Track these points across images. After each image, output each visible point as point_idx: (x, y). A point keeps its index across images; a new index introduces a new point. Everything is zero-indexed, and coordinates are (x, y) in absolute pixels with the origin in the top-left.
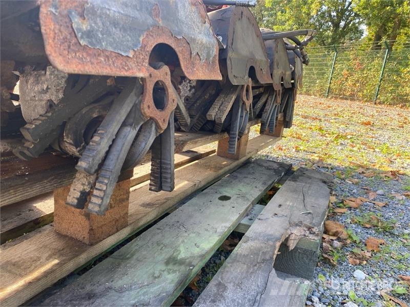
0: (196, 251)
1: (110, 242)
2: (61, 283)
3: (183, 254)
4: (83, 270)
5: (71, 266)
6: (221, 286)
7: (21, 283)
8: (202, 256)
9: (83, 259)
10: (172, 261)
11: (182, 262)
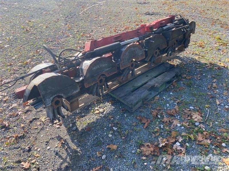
0: (137, 85)
1: (125, 83)
2: (119, 87)
3: (135, 86)
4: (121, 86)
5: (120, 85)
6: (138, 90)
7: (115, 87)
8: (138, 86)
9: (121, 85)
10: (133, 86)
11: (134, 87)
